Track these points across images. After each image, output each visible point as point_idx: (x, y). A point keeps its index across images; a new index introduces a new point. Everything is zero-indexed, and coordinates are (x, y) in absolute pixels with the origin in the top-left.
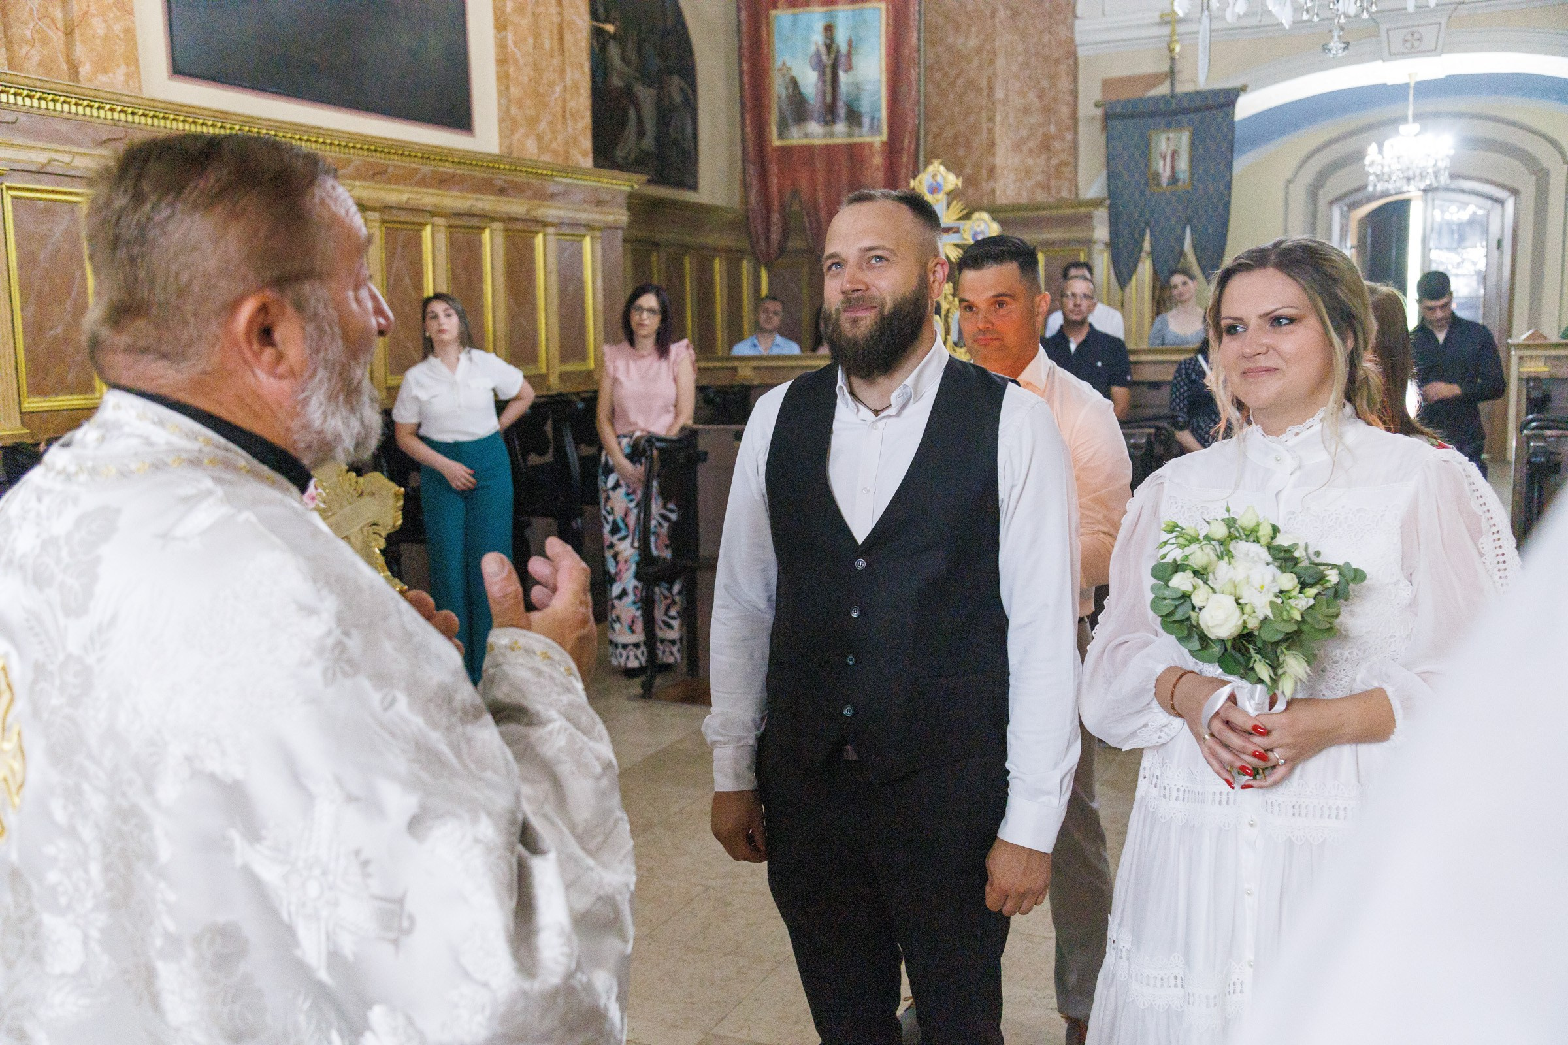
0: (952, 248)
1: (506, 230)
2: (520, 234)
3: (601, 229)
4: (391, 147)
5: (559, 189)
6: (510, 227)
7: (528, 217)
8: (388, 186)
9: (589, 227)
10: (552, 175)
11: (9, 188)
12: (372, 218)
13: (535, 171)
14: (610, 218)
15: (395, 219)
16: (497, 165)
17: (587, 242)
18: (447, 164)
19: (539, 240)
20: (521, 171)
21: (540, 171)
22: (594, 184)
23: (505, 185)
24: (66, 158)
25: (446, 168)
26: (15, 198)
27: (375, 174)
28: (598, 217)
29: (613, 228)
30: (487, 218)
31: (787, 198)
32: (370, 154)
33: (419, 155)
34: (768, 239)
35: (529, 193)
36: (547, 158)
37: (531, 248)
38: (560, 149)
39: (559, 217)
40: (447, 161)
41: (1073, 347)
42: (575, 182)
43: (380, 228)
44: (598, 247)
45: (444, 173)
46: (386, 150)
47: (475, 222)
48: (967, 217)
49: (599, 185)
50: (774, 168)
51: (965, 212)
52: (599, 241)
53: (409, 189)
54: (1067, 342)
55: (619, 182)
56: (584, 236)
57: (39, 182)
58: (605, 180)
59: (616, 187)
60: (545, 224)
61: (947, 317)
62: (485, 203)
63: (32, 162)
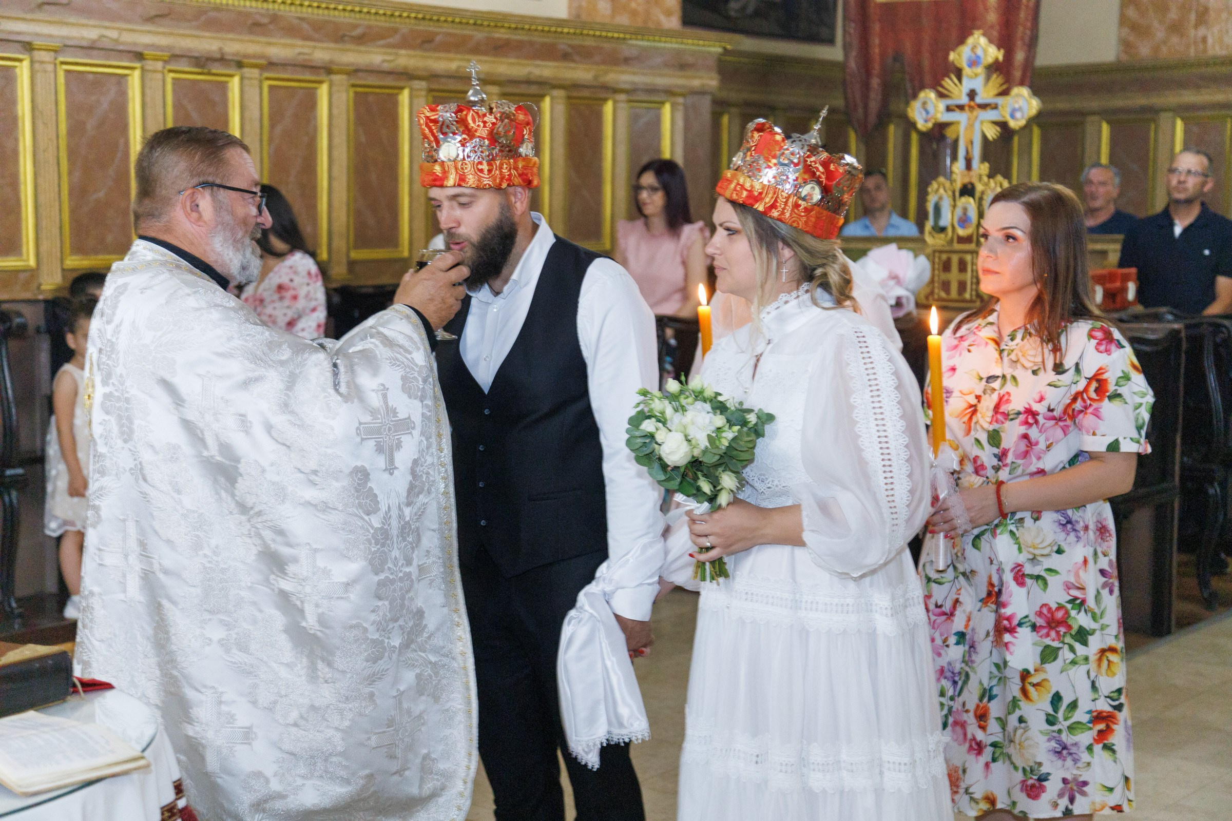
0: (990, 125)
1: (569, 98)
2: (586, 102)
3: (683, 95)
4: (440, 14)
5: (634, 52)
6: (575, 94)
7: (595, 83)
8: (437, 55)
9: (670, 93)
10: (624, 39)
11: (63, 63)
12: (419, 87)
13: (604, 34)
14: (696, 83)
15: (445, 88)
16: (559, 30)
17: (667, 109)
18: (503, 30)
19: (608, 108)
20: (588, 35)
21: (610, 34)
22: (676, 46)
23: (570, 50)
24: (113, 34)
25: (501, 34)
26: (68, 72)
27: (424, 42)
28: (681, 82)
29: (701, 92)
30: (545, 85)
31: (889, 61)
32: (417, 22)
33: (472, 21)
34: (866, 107)
35: (597, 58)
36: (623, 20)
37: (598, 117)
38: (640, 9)
39: (633, 83)
40: (503, 27)
41: (1178, 230)
42: (653, 44)
43: (426, 97)
44: (680, 116)
45: (499, 39)
46: (435, 18)
47: (534, 89)
48: (1005, 93)
49: (683, 46)
50: (876, 27)
51: (1004, 87)
52: (681, 108)
53: (459, 56)
54: (1172, 225)
55: (706, 43)
56: (663, 103)
57: (90, 57)
58: (690, 41)
59: (703, 49)
60: (616, 91)
61: (981, 199)
62: (546, 70)
63: (83, 38)
